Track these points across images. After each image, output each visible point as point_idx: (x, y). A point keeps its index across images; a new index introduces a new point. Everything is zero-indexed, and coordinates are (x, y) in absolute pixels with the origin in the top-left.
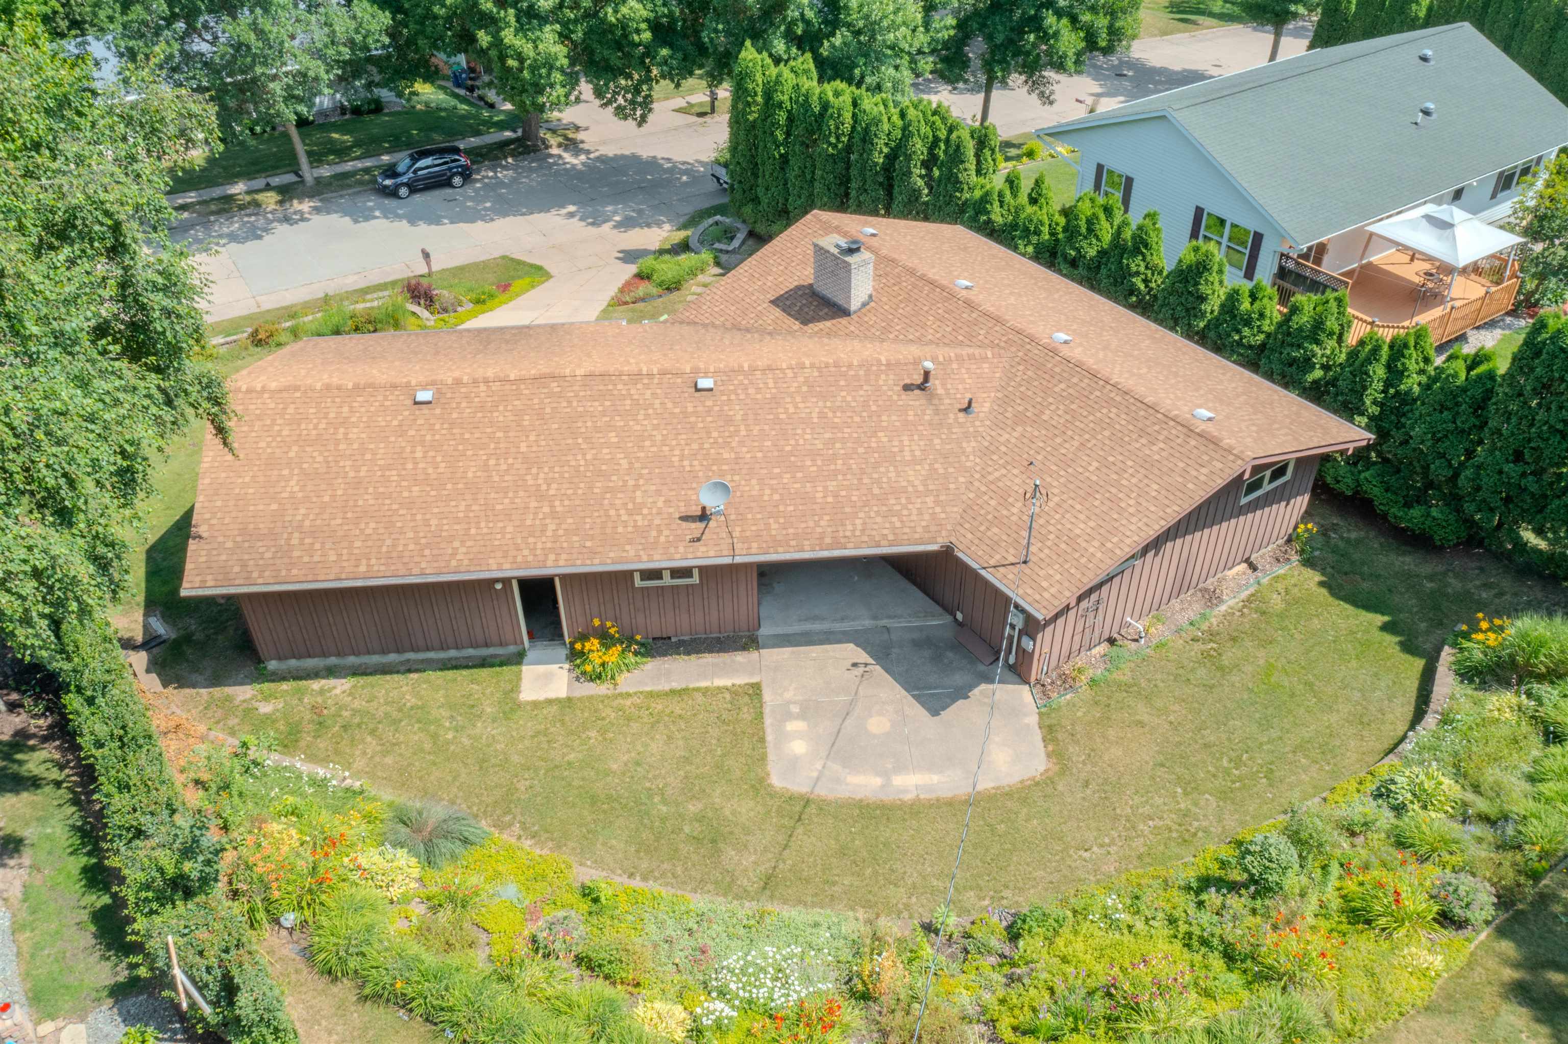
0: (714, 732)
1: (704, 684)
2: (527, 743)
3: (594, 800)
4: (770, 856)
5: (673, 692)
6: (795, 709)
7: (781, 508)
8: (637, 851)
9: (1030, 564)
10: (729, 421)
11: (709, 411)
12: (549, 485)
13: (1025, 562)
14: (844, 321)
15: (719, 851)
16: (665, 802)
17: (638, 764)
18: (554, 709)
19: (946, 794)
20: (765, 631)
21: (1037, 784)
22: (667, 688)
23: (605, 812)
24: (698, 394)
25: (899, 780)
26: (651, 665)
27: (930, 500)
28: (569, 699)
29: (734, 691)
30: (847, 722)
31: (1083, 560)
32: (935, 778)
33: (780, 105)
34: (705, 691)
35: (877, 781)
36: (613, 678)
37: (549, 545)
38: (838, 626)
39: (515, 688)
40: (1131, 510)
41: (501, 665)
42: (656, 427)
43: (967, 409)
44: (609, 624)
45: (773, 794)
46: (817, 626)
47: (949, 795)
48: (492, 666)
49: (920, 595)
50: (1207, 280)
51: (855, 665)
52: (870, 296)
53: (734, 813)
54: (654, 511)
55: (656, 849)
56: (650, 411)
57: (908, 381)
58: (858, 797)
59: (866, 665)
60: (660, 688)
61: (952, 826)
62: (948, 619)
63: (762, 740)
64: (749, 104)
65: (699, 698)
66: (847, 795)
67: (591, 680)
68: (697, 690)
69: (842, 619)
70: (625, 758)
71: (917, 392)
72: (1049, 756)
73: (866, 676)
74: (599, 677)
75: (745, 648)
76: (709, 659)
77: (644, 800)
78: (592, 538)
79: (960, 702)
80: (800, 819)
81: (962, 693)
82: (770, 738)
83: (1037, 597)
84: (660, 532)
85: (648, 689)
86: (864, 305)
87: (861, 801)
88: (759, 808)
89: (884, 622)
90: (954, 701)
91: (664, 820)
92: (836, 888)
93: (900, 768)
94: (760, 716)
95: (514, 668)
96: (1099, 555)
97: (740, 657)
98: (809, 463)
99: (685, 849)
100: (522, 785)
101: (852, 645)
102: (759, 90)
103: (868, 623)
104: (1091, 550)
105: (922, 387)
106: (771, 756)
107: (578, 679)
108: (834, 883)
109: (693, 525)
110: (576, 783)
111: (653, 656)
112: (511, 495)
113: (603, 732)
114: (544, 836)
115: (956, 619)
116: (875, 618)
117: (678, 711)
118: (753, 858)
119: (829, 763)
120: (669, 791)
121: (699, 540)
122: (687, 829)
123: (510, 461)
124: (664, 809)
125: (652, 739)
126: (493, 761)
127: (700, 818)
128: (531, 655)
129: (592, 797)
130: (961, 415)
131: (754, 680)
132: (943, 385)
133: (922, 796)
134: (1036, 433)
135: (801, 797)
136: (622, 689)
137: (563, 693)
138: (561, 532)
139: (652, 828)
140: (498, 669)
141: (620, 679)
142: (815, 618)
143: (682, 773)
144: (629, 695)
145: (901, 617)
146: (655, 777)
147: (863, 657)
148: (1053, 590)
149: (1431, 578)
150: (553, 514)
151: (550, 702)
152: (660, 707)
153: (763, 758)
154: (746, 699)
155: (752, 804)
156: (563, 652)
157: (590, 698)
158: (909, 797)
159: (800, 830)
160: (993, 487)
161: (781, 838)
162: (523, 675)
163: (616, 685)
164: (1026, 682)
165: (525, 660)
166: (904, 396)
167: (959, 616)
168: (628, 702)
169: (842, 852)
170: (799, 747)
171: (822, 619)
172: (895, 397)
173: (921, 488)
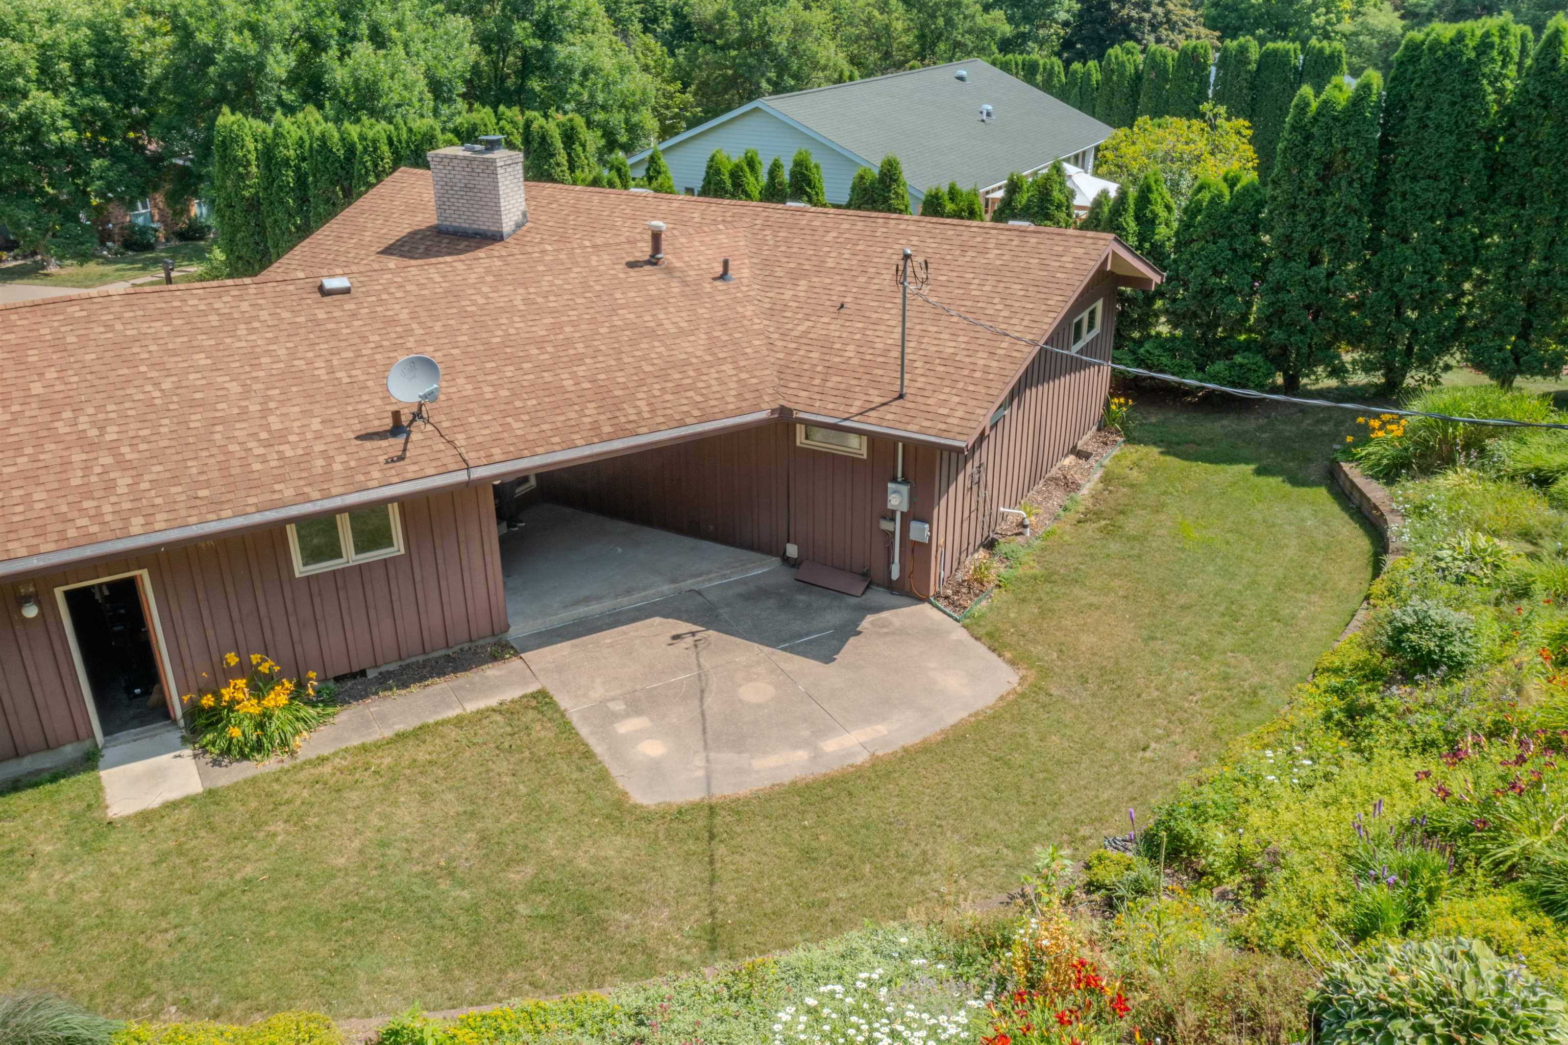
0: (501, 766)
1: (451, 713)
2: (147, 875)
3: (321, 921)
4: (693, 900)
5: (401, 737)
6: (618, 707)
7: (518, 404)
8: (446, 971)
9: (908, 397)
10: (392, 321)
11: (354, 315)
12: (102, 429)
13: (901, 396)
14: (497, 246)
15: (601, 924)
16: (463, 885)
17: (384, 844)
18: (185, 813)
19: (913, 739)
20: (517, 631)
21: (1023, 695)
22: (388, 733)
23: (350, 932)
24: (327, 299)
25: (830, 746)
26: (345, 716)
27: (728, 368)
28: (211, 793)
29: (508, 711)
30: (709, 700)
31: (978, 375)
32: (882, 729)
33: (286, 162)
34: (459, 722)
35: (802, 755)
36: (284, 743)
37: (127, 505)
38: (625, 602)
39: (96, 801)
40: (1005, 313)
41: (54, 779)
42: (275, 340)
43: (723, 276)
44: (255, 658)
45: (646, 816)
46: (594, 609)
47: (917, 739)
48: (36, 785)
49: (719, 547)
50: (896, 193)
51: (676, 637)
52: (524, 214)
53: (596, 861)
54: (309, 436)
55: (480, 956)
56: (256, 325)
57: (631, 259)
58: (787, 780)
59: (693, 634)
60: (376, 737)
61: (947, 776)
62: (774, 562)
63: (588, 755)
64: (241, 177)
65: (454, 733)
66: (768, 784)
67: (244, 757)
68: (443, 723)
69: (629, 592)
70: (356, 844)
71: (648, 267)
72: (1012, 663)
73: (701, 645)
74: (259, 747)
75: (494, 658)
76: (440, 686)
77: (420, 891)
78: (208, 484)
79: (852, 640)
80: (712, 837)
81: (849, 630)
82: (599, 749)
83: (943, 427)
84: (330, 459)
85: (356, 742)
86: (519, 226)
87: (794, 783)
88: (635, 841)
89: (689, 584)
90: (843, 642)
91: (473, 909)
92: (832, 908)
93: (824, 732)
94: (566, 727)
95: (83, 777)
96: (994, 364)
97: (492, 671)
98: (535, 351)
99: (536, 941)
100: (159, 944)
101: (657, 620)
102: (252, 157)
103: (667, 588)
104: (982, 362)
105: (653, 261)
106: (615, 771)
107: (216, 763)
108: (825, 904)
109: (384, 443)
110: (273, 907)
111: (344, 702)
112: (29, 450)
113: (298, 820)
114: (239, 1009)
115: (786, 560)
116: (674, 581)
117: (422, 757)
118: (666, 913)
119: (713, 755)
120: (462, 866)
121: (401, 458)
122: (523, 909)
123: (16, 408)
124: (466, 894)
125: (395, 803)
126: (81, 922)
127: (538, 887)
128: (109, 754)
129: (316, 918)
130: (718, 283)
131: (533, 688)
132: (680, 258)
133: (880, 753)
134: (828, 281)
135: (695, 807)
136: (303, 754)
137: (195, 786)
138: (144, 486)
139: (455, 928)
140: (48, 787)
141: (297, 742)
142: (587, 600)
143: (472, 836)
144: (323, 760)
145: (710, 572)
146: (425, 854)
147: (684, 627)
148: (959, 414)
149: (1261, 429)
150: (122, 464)
151: (173, 805)
152: (387, 761)
153: (603, 777)
154: (531, 714)
155: (619, 840)
156: (175, 736)
157: (254, 781)
158: (862, 758)
159: (721, 850)
160: (803, 341)
161: (698, 870)
162: (104, 783)
163: (293, 753)
164: (922, 598)
165: (100, 764)
166: (633, 273)
167: (792, 550)
168: (327, 769)
169: (808, 856)
170: (653, 748)
171: (599, 598)
172: (622, 276)
173: (708, 358)
